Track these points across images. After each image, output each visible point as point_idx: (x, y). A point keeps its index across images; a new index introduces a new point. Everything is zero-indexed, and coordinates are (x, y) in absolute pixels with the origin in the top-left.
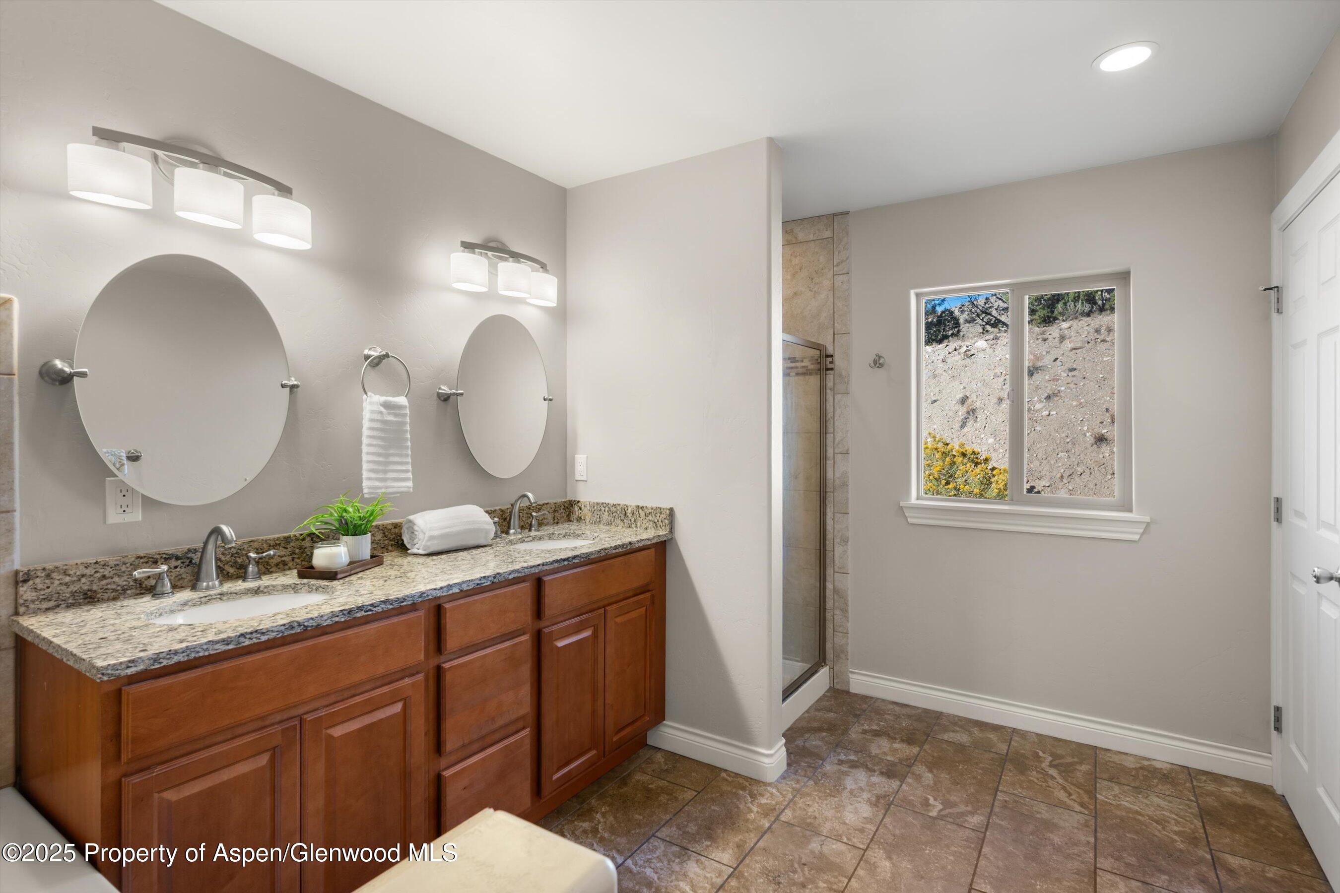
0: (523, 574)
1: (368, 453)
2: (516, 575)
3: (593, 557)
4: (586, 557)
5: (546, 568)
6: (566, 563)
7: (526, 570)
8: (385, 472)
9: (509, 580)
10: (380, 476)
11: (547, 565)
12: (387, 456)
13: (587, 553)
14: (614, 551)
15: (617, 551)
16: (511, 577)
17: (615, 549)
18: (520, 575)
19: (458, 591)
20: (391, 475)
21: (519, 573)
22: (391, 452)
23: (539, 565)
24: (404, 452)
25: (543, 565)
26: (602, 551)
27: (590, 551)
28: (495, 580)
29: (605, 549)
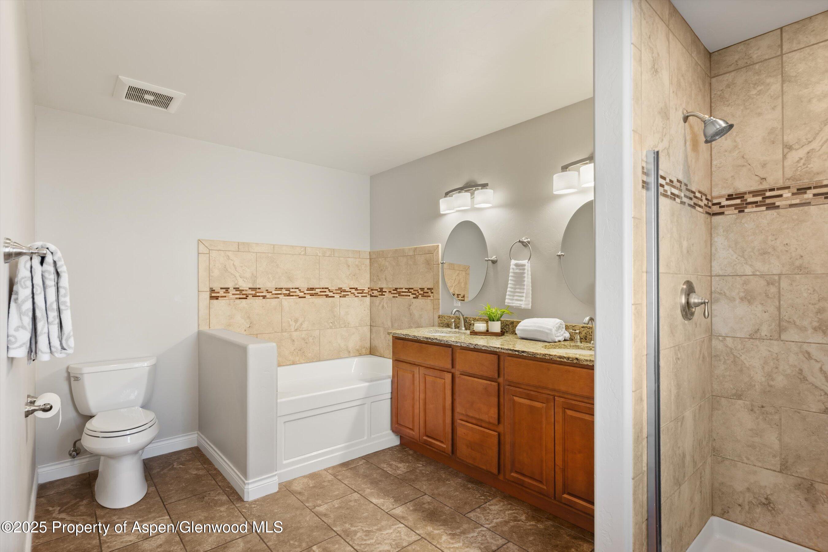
0: (490, 350)
1: (510, 288)
2: (486, 348)
3: (538, 356)
4: (532, 355)
5: (503, 351)
6: (517, 353)
7: (491, 348)
8: (514, 296)
9: (482, 349)
10: (511, 298)
11: (504, 349)
12: (515, 289)
13: (533, 353)
14: (558, 359)
15: (562, 360)
16: (483, 348)
17: (560, 358)
18: (488, 349)
19: (460, 345)
20: (515, 298)
21: (488, 348)
22: (517, 287)
23: (499, 348)
24: (522, 287)
25: (501, 349)
26: (547, 356)
27: (536, 352)
28: (475, 347)
29: (550, 355)
